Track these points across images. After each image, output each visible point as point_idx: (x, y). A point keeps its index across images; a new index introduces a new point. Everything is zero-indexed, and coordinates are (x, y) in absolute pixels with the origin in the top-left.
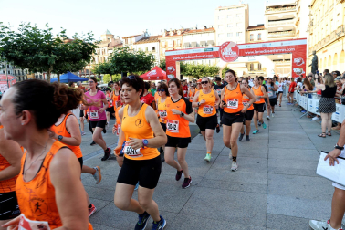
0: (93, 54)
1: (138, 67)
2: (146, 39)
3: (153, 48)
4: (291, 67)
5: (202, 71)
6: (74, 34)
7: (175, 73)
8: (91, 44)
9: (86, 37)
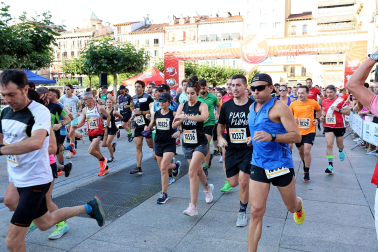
0: (52, 45)
1: (123, 67)
2: (146, 27)
3: (156, 41)
4: (343, 73)
5: (219, 75)
6: (21, 14)
7: (176, 77)
8: (49, 30)
9: (40, 19)
